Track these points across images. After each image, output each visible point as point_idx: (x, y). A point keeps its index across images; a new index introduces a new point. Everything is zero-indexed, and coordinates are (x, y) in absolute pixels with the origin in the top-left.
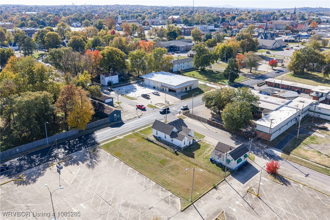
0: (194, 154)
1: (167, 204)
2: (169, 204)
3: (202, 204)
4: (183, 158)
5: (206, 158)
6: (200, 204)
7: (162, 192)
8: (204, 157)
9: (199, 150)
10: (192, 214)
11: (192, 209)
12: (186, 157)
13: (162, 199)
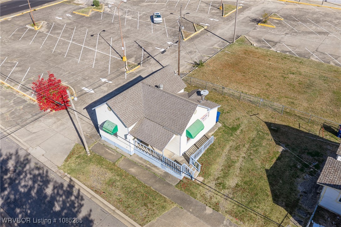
0: (278, 143)
1: (267, 39)
2: (265, 40)
3: (217, 44)
4: (302, 122)
5: (234, 129)
6: (220, 44)
7: (287, 50)
8: (238, 131)
9: (268, 167)
10: (228, 35)
11: (230, 39)
12: (297, 127)
13: (279, 43)
